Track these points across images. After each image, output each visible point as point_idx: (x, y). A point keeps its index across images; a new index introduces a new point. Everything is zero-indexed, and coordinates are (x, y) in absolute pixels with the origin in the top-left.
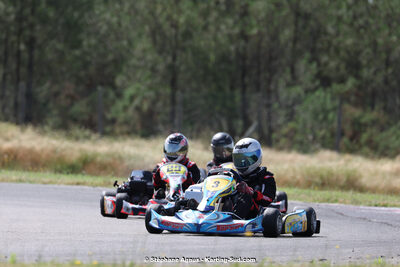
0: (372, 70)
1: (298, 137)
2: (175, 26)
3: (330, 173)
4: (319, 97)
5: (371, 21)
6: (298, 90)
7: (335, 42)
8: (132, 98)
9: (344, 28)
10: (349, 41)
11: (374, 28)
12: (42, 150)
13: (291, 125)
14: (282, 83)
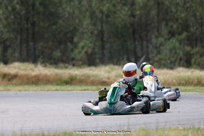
0: (195, 28)
1: (163, 62)
2: (102, 12)
3: (189, 79)
4: (172, 42)
5: (193, 5)
6: (161, 39)
7: (176, 16)
8: (83, 48)
9: (180, 8)
10: (183, 15)
11: (194, 8)
12: (51, 75)
13: (159, 56)
14: (153, 36)
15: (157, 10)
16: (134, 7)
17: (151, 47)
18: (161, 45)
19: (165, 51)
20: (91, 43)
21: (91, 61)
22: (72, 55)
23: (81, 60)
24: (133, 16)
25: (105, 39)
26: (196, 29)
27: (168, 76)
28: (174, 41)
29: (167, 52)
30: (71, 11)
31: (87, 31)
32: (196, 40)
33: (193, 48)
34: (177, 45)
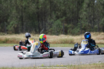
15: (50, 5)
16: (38, 4)
17: (47, 24)
18: (52, 23)
19: (54, 26)
20: (16, 22)
21: (17, 31)
22: (7, 28)
23: (11, 31)
24: (38, 8)
25: (23, 20)
26: (70, 15)
27: (55, 39)
28: (59, 21)
29: (55, 26)
30: (6, 6)
31: (14, 16)
32: (70, 20)
33: (68, 24)
34: (60, 23)
